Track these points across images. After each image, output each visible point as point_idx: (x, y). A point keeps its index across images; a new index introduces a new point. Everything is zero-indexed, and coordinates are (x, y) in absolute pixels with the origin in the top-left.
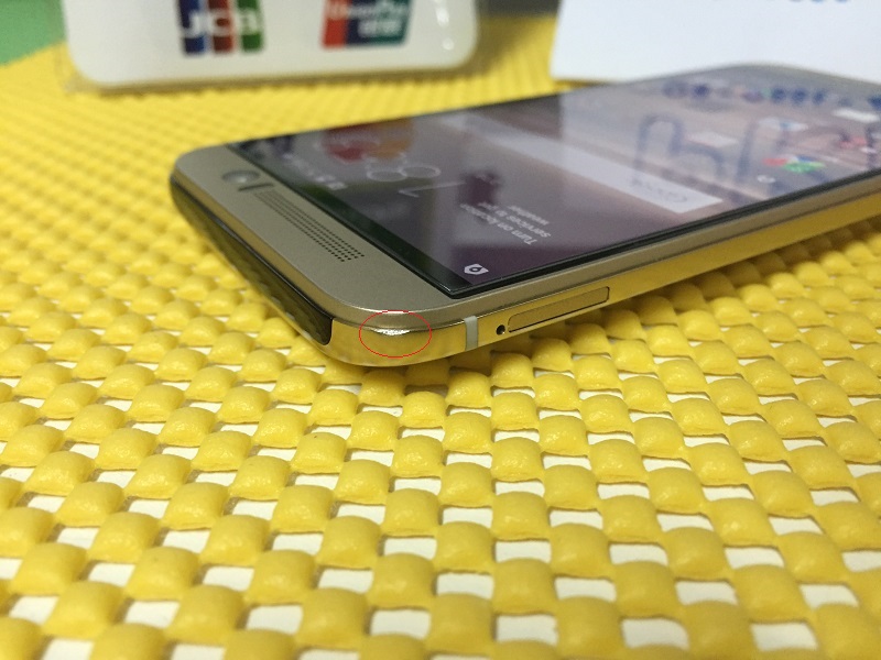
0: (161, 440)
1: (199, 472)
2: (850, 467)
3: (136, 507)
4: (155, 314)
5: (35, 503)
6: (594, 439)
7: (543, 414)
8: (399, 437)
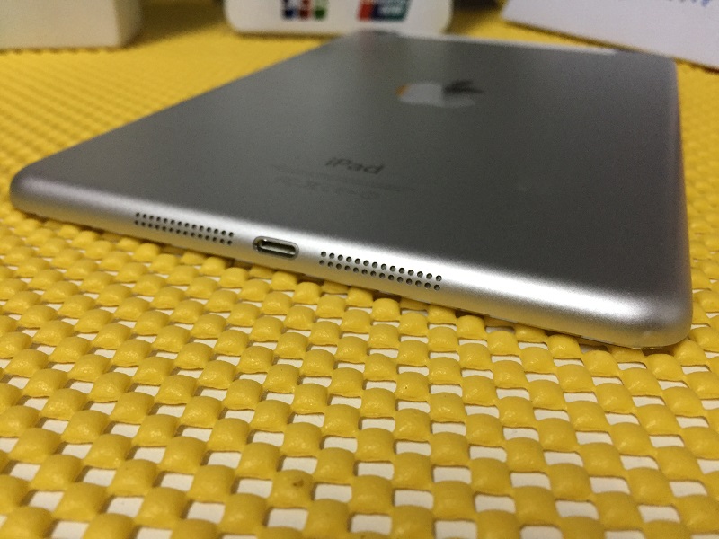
0: (216, 351)
1: (242, 373)
2: (660, 382)
3: (205, 393)
4: (200, 265)
5: (139, 389)
6: (495, 359)
7: (462, 342)
8: (368, 354)
